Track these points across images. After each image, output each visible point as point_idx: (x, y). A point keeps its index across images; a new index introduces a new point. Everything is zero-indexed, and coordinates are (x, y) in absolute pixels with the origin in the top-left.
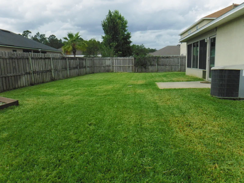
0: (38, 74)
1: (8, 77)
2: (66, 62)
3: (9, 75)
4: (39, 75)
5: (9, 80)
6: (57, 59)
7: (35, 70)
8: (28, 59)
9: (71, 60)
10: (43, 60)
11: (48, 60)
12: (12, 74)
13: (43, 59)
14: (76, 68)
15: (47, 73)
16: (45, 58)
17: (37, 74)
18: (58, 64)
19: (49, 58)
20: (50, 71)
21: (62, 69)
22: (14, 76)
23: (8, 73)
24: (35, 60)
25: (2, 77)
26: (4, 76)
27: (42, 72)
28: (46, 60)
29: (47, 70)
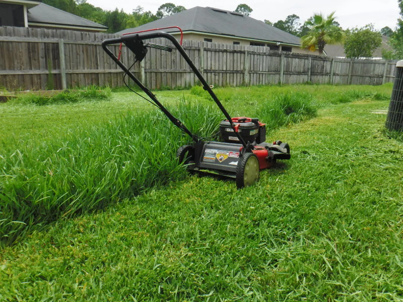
0: (215, 75)
1: (161, 73)
2: (280, 60)
3: (162, 70)
4: (217, 77)
5: (162, 77)
6: (260, 55)
7: (211, 68)
8: (199, 50)
9: (294, 59)
10: (228, 54)
11: (239, 54)
12: (168, 70)
13: (230, 52)
14: (304, 73)
15: (235, 75)
16: (234, 52)
17: (213, 74)
18: (261, 63)
19: (244, 52)
20: (242, 73)
21: (269, 71)
22: (171, 73)
23: (161, 68)
24: (213, 53)
25: (151, 72)
26: (155, 71)
27: (226, 72)
28: (235, 54)
29: (235, 69)
